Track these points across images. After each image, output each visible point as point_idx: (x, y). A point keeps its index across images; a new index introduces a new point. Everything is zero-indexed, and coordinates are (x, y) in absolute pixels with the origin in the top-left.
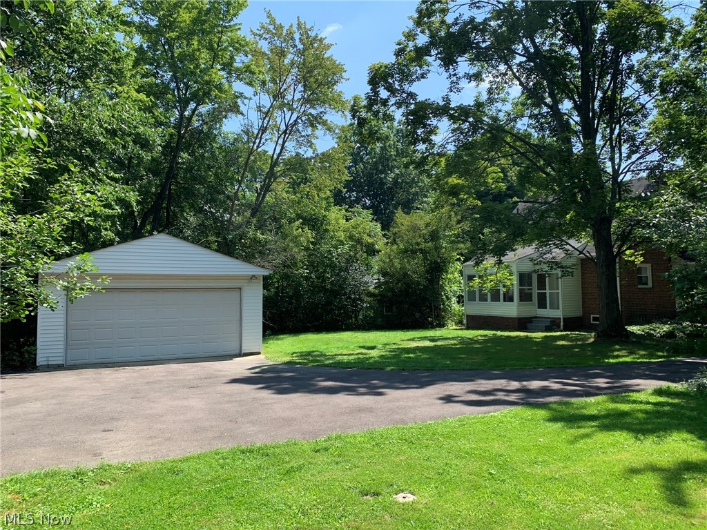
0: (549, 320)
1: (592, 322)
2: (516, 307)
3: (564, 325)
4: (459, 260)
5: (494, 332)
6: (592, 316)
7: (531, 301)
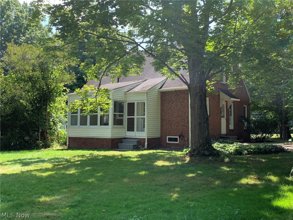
0: (136, 140)
1: (168, 142)
2: (110, 130)
3: (148, 144)
4: (65, 91)
5: (91, 152)
6: (168, 137)
7: (122, 124)
